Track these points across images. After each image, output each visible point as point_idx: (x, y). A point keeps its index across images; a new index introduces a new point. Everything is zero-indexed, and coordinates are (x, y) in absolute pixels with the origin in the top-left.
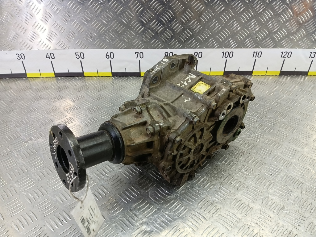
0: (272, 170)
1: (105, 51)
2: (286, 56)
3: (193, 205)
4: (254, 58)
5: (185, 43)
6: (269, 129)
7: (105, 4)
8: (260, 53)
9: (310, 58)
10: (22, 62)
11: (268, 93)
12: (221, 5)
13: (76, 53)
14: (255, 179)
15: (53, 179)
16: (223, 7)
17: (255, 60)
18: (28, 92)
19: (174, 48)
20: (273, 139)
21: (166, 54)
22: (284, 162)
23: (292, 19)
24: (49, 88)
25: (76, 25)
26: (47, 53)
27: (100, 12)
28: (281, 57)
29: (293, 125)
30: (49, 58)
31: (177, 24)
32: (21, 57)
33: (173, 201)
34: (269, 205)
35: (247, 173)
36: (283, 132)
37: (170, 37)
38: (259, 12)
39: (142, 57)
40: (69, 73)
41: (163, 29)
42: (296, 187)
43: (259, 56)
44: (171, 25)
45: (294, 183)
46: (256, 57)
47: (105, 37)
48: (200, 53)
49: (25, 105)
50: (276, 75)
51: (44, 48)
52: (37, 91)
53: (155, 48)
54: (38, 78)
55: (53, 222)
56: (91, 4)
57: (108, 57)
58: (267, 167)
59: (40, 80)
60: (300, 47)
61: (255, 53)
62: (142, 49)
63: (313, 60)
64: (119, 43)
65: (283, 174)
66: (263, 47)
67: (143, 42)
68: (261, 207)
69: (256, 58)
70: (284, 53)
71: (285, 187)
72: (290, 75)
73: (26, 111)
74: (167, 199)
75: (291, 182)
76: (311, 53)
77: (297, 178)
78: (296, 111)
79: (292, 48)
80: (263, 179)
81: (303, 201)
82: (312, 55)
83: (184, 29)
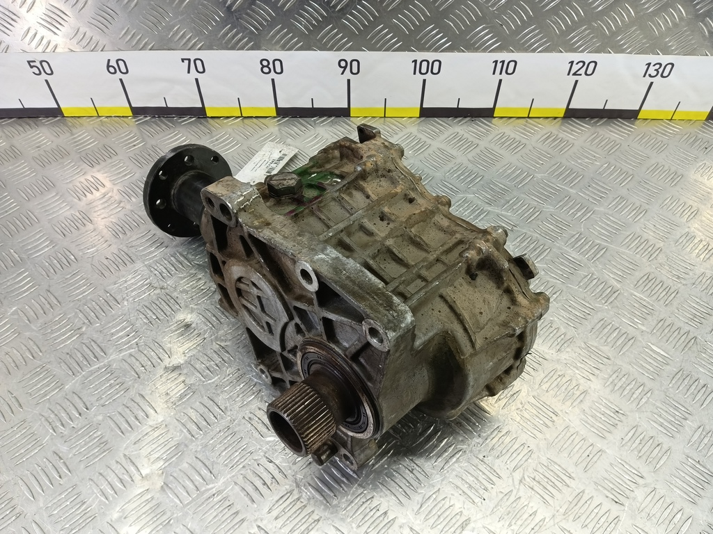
2: (582, 72)
4: (497, 77)
5: (311, 36)
8: (512, 64)
9: (644, 76)
13: (29, 62)
17: (500, 81)
19: (282, 49)
21: (265, 63)
28: (569, 74)
37: (266, 20)
39: (200, 69)
40: (24, 109)
41: (244, 1)
43: (510, 70)
46: (501, 74)
48: (355, 64)
53: (233, 48)
57: (112, 70)
60: (619, 49)
61: (499, 65)
62: (199, 49)
63: (652, 83)
64: (135, 36)
66: (519, 50)
67: (197, 33)
69: (501, 77)
70: (577, 64)
72: (591, 118)
76: (649, 64)
79: (597, 51)
82: (652, 71)
83: (302, 2)
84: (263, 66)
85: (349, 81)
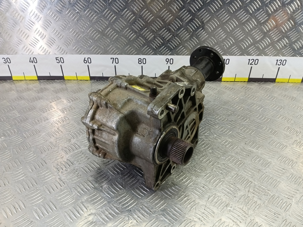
0: (223, 169)
1: (83, 57)
2: (253, 63)
3: (142, 199)
5: (157, 50)
6: (228, 131)
7: (81, 13)
8: (228, 61)
9: (276, 65)
10: (8, 65)
11: (233, 98)
12: (188, 15)
13: (56, 58)
14: (206, 177)
15: (17, 171)
16: (190, 16)
18: (11, 93)
19: (146, 54)
20: (230, 140)
21: (140, 60)
22: (237, 162)
23: (256, 28)
24: (30, 90)
25: (55, 32)
26: (30, 58)
27: (77, 20)
28: (248, 64)
29: (252, 128)
30: (32, 62)
31: (148, 32)
32: (7, 61)
33: (123, 195)
34: (214, 202)
35: (199, 171)
36: (241, 134)
37: (142, 44)
38: (224, 21)
39: (117, 62)
40: (50, 76)
41: (135, 37)
42: (244, 186)
43: (227, 63)
44: (143, 33)
45: (242, 182)
47: (82, 44)
48: (172, 60)
49: (5, 104)
50: (245, 82)
51: (28, 53)
52: (19, 92)
53: (129, 54)
54: (22, 81)
55: (9, 210)
56: (68, 13)
57: (85, 62)
58: (219, 166)
59: (23, 82)
60: (266, 55)
62: (117, 55)
63: (279, 68)
64: (96, 49)
65: (234, 173)
66: (230, 55)
67: (118, 48)
68: (207, 203)
70: (251, 60)
71: (233, 185)
72: (259, 82)
73: (5, 110)
74: (118, 193)
75: (240, 181)
76: (277, 60)
77: (247, 177)
78: (257, 115)
79: (258, 55)
80: (213, 177)
81: (249, 199)
82: (279, 63)
83: (155, 37)
84: (139, 61)
85: (169, 67)
